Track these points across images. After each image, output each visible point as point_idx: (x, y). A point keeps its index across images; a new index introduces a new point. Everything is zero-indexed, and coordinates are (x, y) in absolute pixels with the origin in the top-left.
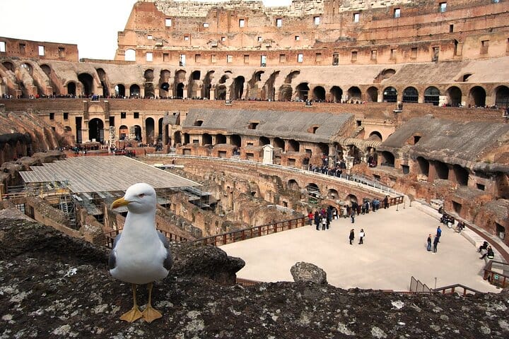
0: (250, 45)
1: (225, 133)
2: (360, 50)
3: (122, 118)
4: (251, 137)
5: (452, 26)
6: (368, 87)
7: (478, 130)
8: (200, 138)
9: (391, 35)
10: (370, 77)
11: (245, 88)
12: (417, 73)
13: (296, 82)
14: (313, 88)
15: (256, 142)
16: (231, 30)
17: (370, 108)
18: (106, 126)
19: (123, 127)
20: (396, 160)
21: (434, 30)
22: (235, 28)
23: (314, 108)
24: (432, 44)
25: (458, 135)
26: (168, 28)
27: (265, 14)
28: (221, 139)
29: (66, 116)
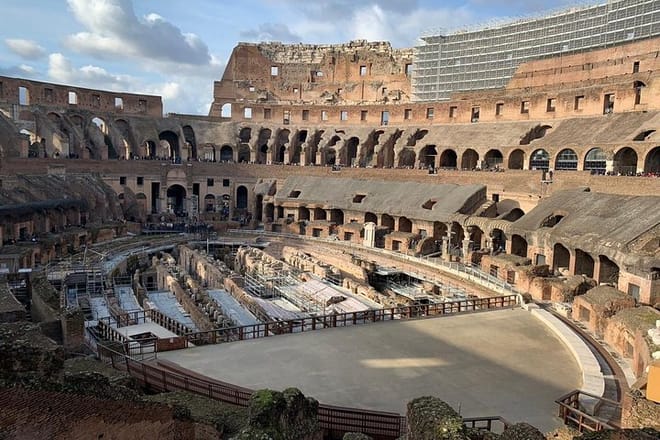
0: (372, 97)
1: (325, 207)
2: (507, 102)
3: (209, 185)
4: (356, 212)
5: (637, 64)
6: (512, 150)
7: (642, 208)
8: (296, 213)
9: (552, 80)
10: (516, 137)
11: (358, 152)
12: (580, 131)
13: (420, 145)
14: (442, 152)
15: (361, 219)
16: (350, 79)
17: (511, 178)
18: (189, 194)
19: (209, 196)
20: (529, 247)
21: (613, 71)
22: (355, 77)
23: (440, 178)
24: (605, 89)
25: (615, 214)
26: (274, 77)
27: (392, 57)
28: (321, 214)
29: (140, 181)
